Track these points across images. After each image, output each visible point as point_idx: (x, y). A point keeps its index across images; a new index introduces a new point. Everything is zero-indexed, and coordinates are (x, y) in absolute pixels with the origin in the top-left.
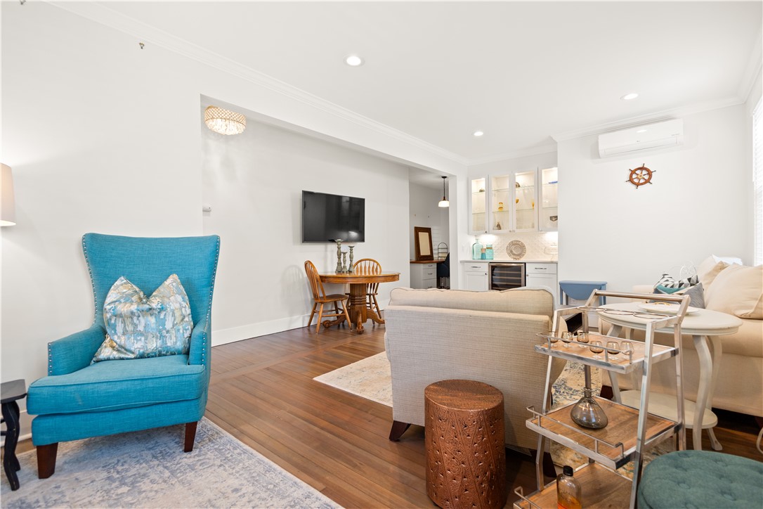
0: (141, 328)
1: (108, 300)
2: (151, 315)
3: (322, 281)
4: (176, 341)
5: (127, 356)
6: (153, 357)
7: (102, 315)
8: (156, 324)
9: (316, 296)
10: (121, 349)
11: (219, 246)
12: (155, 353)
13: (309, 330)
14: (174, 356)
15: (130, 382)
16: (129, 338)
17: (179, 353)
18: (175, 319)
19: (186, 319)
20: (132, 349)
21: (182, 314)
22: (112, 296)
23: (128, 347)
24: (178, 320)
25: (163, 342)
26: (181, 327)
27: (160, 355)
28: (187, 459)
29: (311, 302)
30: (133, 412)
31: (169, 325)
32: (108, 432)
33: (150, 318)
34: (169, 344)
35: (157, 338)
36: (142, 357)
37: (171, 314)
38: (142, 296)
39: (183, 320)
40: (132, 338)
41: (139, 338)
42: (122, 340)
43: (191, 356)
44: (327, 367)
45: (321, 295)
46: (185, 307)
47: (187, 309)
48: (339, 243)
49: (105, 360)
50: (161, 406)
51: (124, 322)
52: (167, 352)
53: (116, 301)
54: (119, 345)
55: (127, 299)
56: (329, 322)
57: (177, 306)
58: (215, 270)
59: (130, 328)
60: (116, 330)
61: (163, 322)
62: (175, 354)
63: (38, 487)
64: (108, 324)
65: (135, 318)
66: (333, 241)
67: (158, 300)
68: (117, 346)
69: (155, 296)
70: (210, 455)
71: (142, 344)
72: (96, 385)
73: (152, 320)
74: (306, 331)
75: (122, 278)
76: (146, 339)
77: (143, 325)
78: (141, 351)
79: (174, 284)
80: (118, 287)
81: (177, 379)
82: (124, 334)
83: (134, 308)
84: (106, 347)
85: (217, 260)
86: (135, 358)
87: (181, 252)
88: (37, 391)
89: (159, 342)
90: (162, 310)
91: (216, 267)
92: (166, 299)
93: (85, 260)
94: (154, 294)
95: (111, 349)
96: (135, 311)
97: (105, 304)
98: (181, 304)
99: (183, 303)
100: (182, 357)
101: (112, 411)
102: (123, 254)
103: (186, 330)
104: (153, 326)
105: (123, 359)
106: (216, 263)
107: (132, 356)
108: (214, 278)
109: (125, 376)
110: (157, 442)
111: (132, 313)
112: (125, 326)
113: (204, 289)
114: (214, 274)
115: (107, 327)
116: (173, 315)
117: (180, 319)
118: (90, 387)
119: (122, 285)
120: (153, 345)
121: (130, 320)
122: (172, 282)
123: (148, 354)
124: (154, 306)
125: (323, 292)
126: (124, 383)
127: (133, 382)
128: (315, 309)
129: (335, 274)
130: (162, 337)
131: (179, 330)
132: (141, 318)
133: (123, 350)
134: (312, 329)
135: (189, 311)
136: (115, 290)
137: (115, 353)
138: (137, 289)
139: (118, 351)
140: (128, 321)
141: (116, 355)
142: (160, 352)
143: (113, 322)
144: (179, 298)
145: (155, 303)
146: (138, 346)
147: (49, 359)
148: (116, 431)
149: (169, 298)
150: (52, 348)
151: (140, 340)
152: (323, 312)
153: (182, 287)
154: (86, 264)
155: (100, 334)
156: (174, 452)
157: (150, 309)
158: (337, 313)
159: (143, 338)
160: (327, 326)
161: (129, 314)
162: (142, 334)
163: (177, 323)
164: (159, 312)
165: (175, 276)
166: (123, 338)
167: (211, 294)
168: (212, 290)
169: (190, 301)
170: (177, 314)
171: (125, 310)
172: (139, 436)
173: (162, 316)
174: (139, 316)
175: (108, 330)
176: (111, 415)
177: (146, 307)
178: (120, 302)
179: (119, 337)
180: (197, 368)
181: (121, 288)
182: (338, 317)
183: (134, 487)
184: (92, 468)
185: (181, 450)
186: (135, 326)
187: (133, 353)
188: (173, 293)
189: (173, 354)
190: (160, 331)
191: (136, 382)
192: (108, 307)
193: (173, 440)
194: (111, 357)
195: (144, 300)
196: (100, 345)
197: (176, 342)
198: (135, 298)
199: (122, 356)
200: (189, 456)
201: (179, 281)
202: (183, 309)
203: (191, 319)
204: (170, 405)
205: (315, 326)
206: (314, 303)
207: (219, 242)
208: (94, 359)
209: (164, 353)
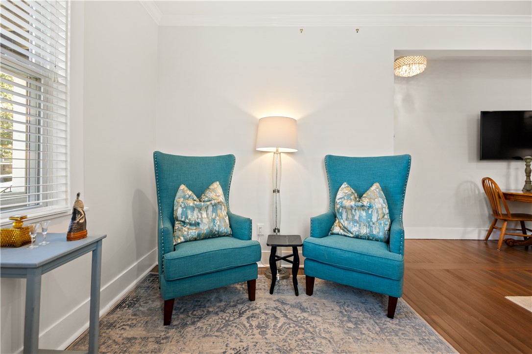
0: (357, 218)
1: (338, 197)
2: (363, 210)
3: (506, 198)
4: (380, 231)
5: (348, 235)
6: (363, 239)
7: (335, 206)
8: (366, 217)
9: (496, 212)
10: (344, 229)
11: (410, 163)
12: (365, 237)
13: (486, 244)
14: (378, 242)
15: (353, 253)
16: (349, 223)
17: (381, 241)
18: (378, 216)
19: (386, 217)
20: (352, 231)
21: (383, 213)
22: (340, 194)
23: (349, 229)
24: (380, 217)
25: (370, 230)
26: (382, 222)
27: (368, 239)
28: (390, 324)
29: (489, 217)
30: (355, 275)
31: (374, 219)
32: (340, 282)
33: (362, 212)
34: (374, 233)
35: (366, 226)
36: (357, 237)
37: (376, 211)
38: (356, 196)
39: (383, 217)
40: (352, 223)
41: (355, 224)
42: (346, 224)
43: (391, 246)
44: (524, 291)
45: (504, 212)
46: (385, 208)
47: (386, 209)
48: (528, 161)
49: (336, 234)
50: (372, 277)
51: (346, 212)
52: (373, 238)
53: (342, 198)
54: (344, 227)
55: (348, 197)
56: (514, 241)
57: (380, 206)
58: (407, 182)
59: (350, 217)
60: (342, 217)
61: (370, 216)
62: (378, 241)
63: (307, 299)
64: (338, 212)
65: (353, 211)
66: (519, 158)
67: (367, 200)
68: (342, 227)
69: (364, 197)
70: (407, 328)
71: (357, 229)
72: (335, 250)
73: (364, 214)
74: (483, 244)
75: (345, 183)
76: (360, 226)
77: (358, 216)
78: (357, 233)
79: (377, 190)
80: (343, 189)
81: (384, 261)
82: (346, 220)
83: (353, 203)
84: (336, 226)
85: (408, 174)
86: (353, 237)
87: (380, 167)
88: (307, 244)
89: (368, 230)
90: (370, 207)
91: (407, 179)
92: (372, 200)
93: (325, 171)
94: (364, 195)
95: (339, 228)
96: (353, 206)
97: (336, 199)
98: (382, 205)
99: (383, 204)
100: (384, 244)
101: (344, 269)
102: (345, 168)
103: (386, 225)
104: (364, 218)
105: (346, 236)
106: (408, 176)
107: (352, 235)
108: (405, 188)
109: (350, 248)
110: (366, 300)
111: (352, 207)
112: (347, 215)
113: (398, 196)
114: (406, 185)
115: (337, 214)
116: (377, 212)
117: (382, 216)
118: (332, 250)
119: (345, 188)
120: (364, 231)
121: (350, 211)
122: (376, 188)
123: (361, 237)
124: (365, 204)
125: (507, 210)
126: (350, 253)
127: (355, 254)
128: (495, 224)
129: (521, 193)
130: (370, 227)
131: (381, 224)
132: (357, 211)
133: (346, 230)
134: (489, 244)
135: (387, 211)
136: (341, 191)
137: (342, 231)
138: (354, 191)
139: (343, 230)
140: (349, 212)
141: (342, 232)
142: (368, 237)
143: (340, 211)
144: (381, 200)
145: (365, 202)
146: (355, 229)
147: (311, 227)
148: (344, 283)
149: (374, 200)
150: (313, 221)
151: (356, 226)
152: (507, 229)
153: (382, 193)
154: (326, 173)
155: (333, 217)
156: (380, 313)
157: (363, 206)
158: (525, 233)
159: (358, 225)
160: (510, 245)
161: (350, 207)
162: (357, 222)
163: (380, 219)
164: (368, 209)
165: (378, 184)
166: (346, 222)
167: (403, 200)
168: (404, 197)
169: (388, 204)
170: (380, 212)
171: (348, 204)
172: (355, 290)
173: (370, 212)
174: (356, 210)
175: (338, 216)
176: (342, 271)
177: (360, 204)
178: (345, 199)
179: (344, 221)
180: (398, 257)
181: (344, 190)
182: (525, 238)
183: (357, 327)
184: (331, 300)
185: (385, 314)
186: (354, 216)
187: (352, 234)
188: (377, 196)
189: (377, 240)
190: (369, 222)
191: (357, 255)
192: (338, 201)
193: (378, 304)
194: (340, 233)
195: (358, 199)
196: (333, 224)
197: (379, 233)
198: (352, 197)
199: (346, 234)
200: (391, 321)
201: (380, 188)
202: (384, 209)
203: (389, 217)
204: (378, 278)
205: (495, 242)
206: (493, 219)
207: (410, 160)
208: (331, 232)
209: (371, 238)
